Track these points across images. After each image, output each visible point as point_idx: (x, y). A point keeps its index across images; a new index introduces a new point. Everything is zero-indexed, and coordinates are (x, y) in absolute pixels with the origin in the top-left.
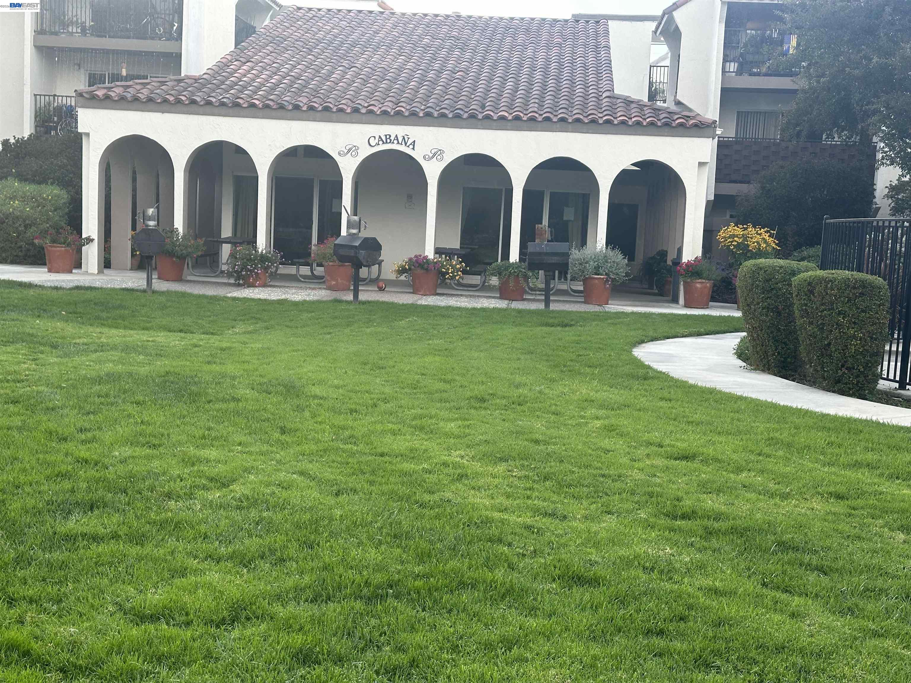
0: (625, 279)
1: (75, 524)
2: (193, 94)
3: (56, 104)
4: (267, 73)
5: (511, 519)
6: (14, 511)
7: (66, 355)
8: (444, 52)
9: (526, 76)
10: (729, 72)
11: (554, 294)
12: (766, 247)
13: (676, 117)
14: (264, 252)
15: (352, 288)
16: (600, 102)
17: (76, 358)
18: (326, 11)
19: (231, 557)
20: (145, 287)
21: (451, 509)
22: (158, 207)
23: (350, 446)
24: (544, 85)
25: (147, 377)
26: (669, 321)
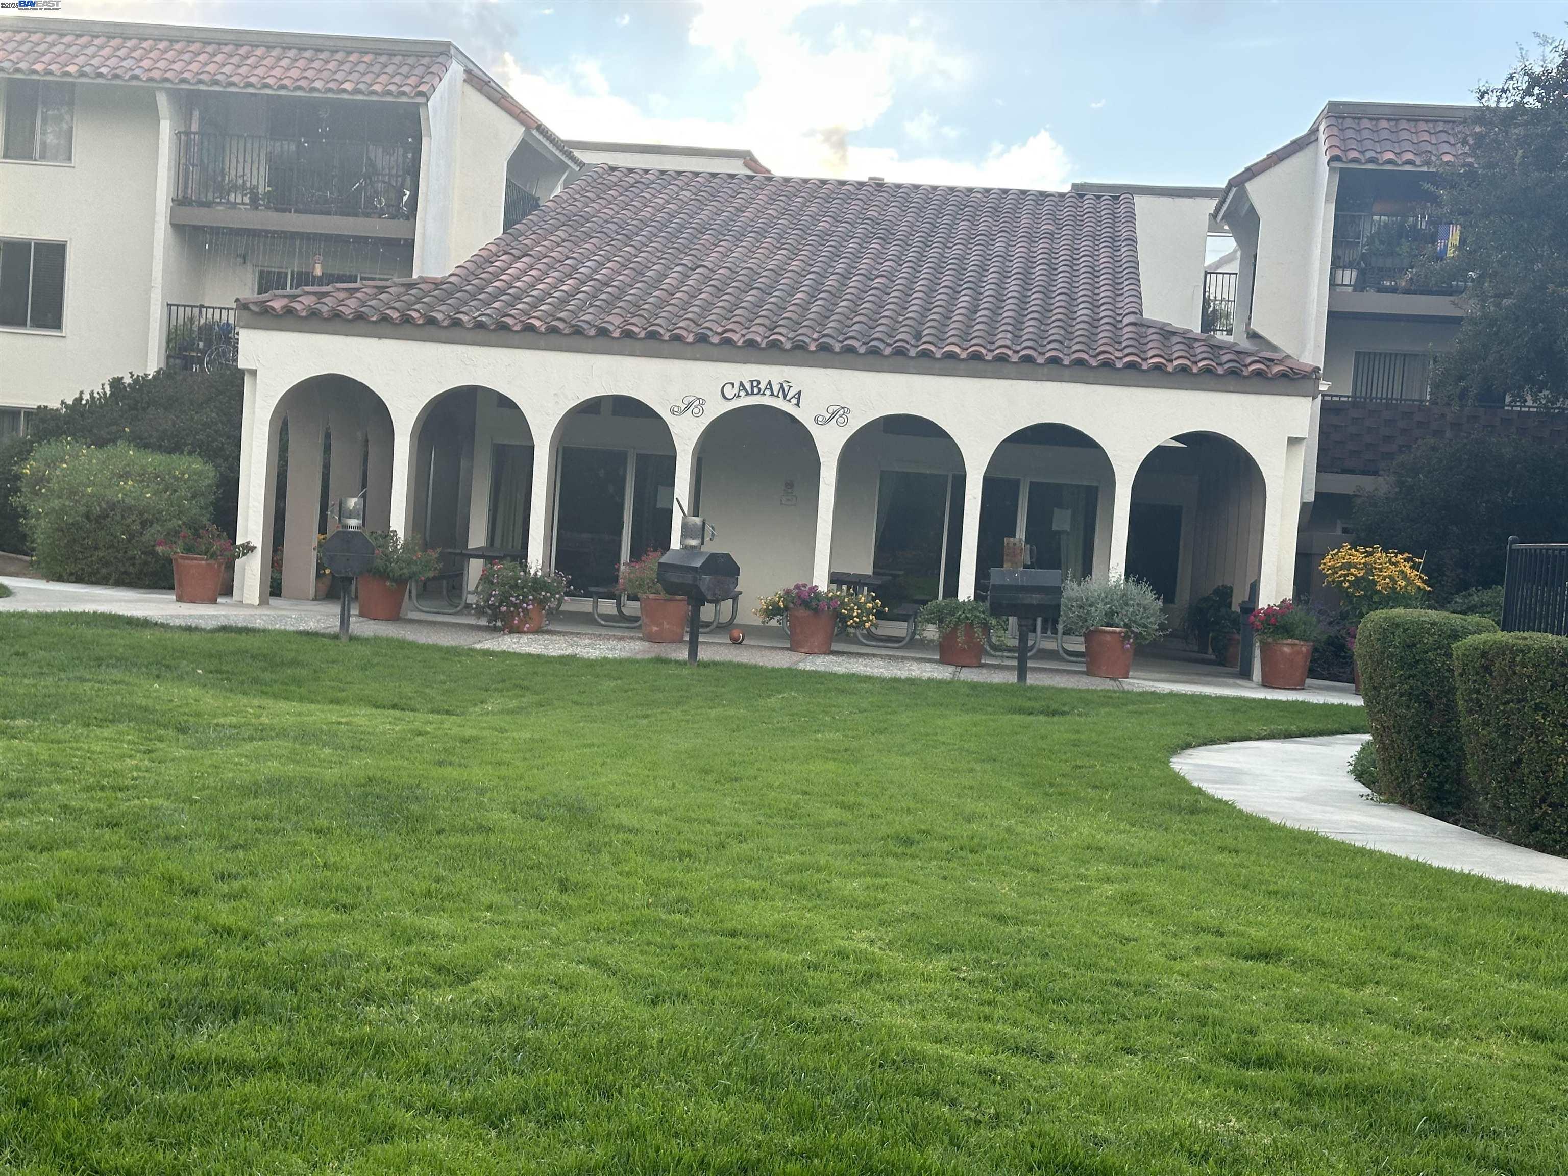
0: (1157, 634)
1: (208, 1041)
2: (432, 308)
3: (202, 321)
4: (556, 274)
5: (956, 1055)
6: (105, 1015)
7: (202, 745)
8: (852, 245)
9: (993, 286)
10: (1342, 285)
11: (1034, 657)
12: (1406, 587)
13: (1249, 360)
14: (539, 574)
15: (687, 638)
16: (1119, 333)
17: (218, 750)
18: (657, 173)
19: (469, 1109)
20: (338, 629)
21: (851, 1035)
22: (364, 496)
23: (678, 916)
24: (1023, 301)
25: (335, 785)
26: (1234, 710)
